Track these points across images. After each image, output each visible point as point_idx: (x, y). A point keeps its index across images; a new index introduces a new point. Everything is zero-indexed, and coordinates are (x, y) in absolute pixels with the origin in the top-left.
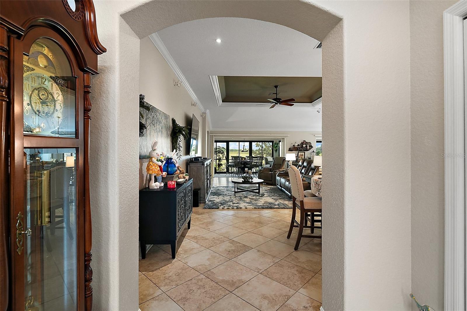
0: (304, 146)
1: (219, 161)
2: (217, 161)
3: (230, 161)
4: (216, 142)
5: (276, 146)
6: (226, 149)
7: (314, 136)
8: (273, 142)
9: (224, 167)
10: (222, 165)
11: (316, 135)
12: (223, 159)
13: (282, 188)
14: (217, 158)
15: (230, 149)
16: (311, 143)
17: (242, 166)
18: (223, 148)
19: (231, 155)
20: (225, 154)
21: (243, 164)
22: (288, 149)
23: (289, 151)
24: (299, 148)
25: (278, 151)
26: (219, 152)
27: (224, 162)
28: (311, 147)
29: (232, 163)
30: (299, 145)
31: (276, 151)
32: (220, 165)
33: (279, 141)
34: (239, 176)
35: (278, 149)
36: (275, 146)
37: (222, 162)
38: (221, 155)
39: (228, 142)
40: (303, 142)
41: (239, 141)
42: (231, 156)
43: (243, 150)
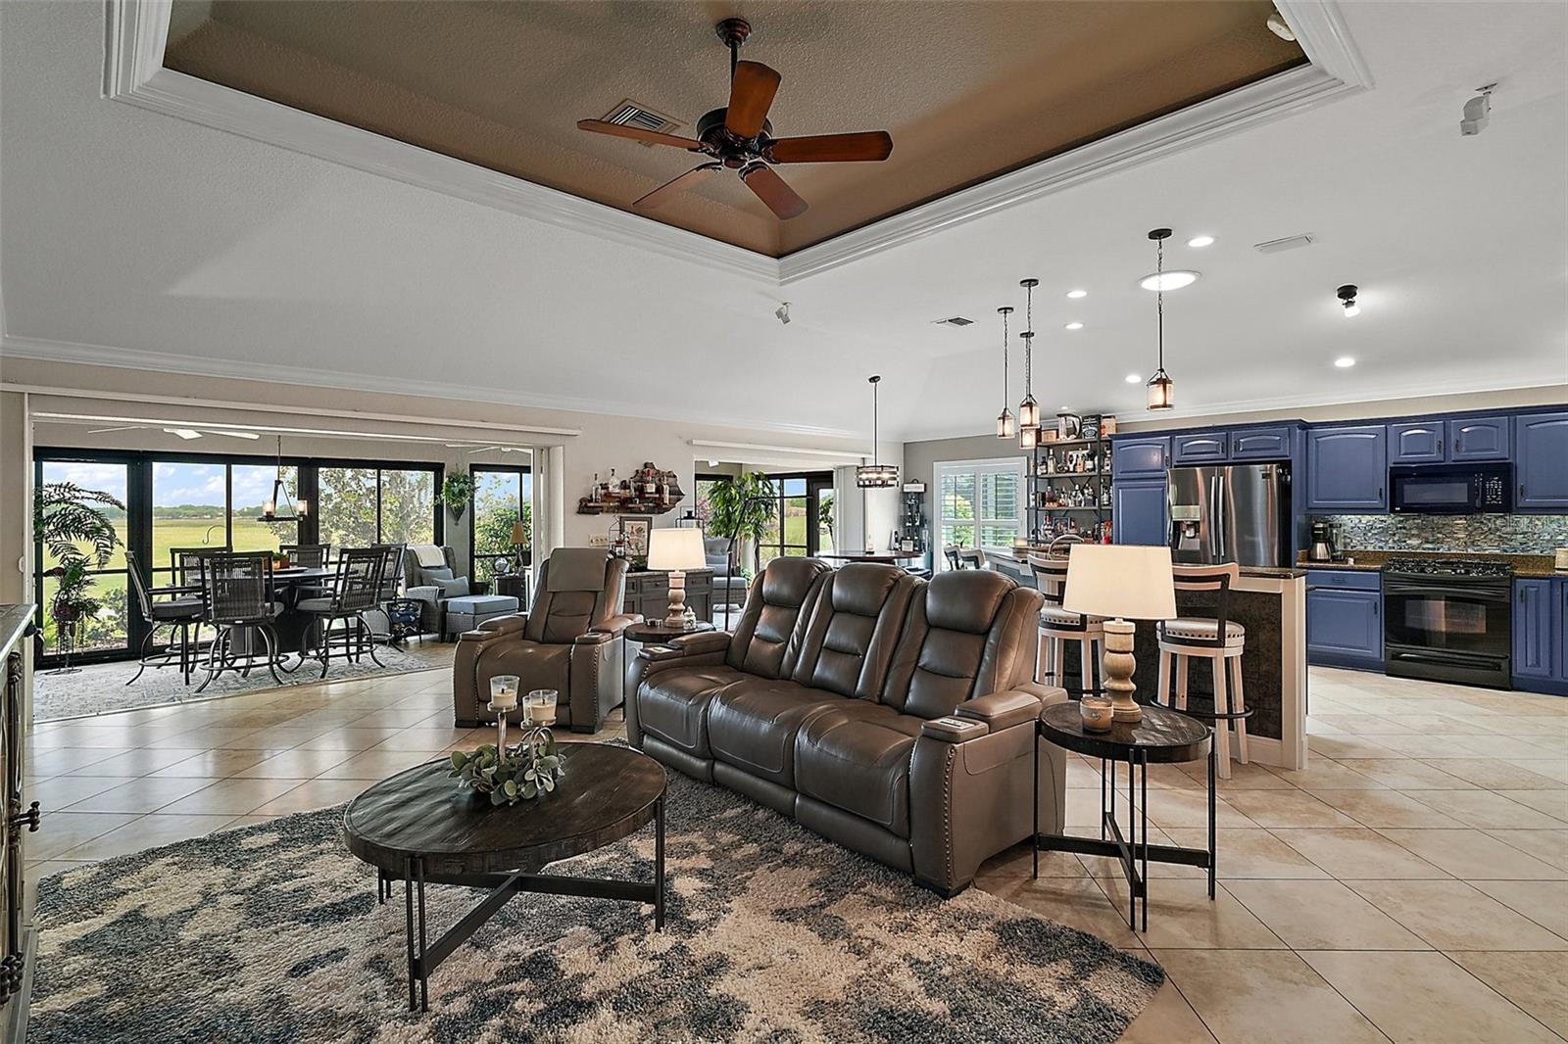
0: (651, 488)
1: (66, 587)
2: (51, 585)
3: (160, 580)
4: (42, 454)
5: (462, 493)
6: (125, 503)
7: (689, 443)
8: (437, 468)
9: (107, 622)
10: (96, 608)
11: (694, 442)
12: (107, 567)
13: (718, 767)
14: (50, 562)
15: (154, 506)
16: (675, 476)
17: (272, 610)
18: (102, 497)
19: (164, 540)
20: (122, 533)
21: (279, 598)
22: (577, 505)
23: (578, 513)
24: (630, 500)
25: (466, 515)
26: (73, 524)
27: (106, 588)
28: (677, 494)
29: (178, 595)
30: (624, 485)
31: (457, 514)
32: (70, 612)
33: (471, 465)
34: (244, 675)
35: (467, 506)
36: (456, 490)
37: (89, 593)
38: (86, 548)
39: (139, 463)
40: (640, 468)
41: (229, 460)
42: (173, 552)
43: (269, 507)
